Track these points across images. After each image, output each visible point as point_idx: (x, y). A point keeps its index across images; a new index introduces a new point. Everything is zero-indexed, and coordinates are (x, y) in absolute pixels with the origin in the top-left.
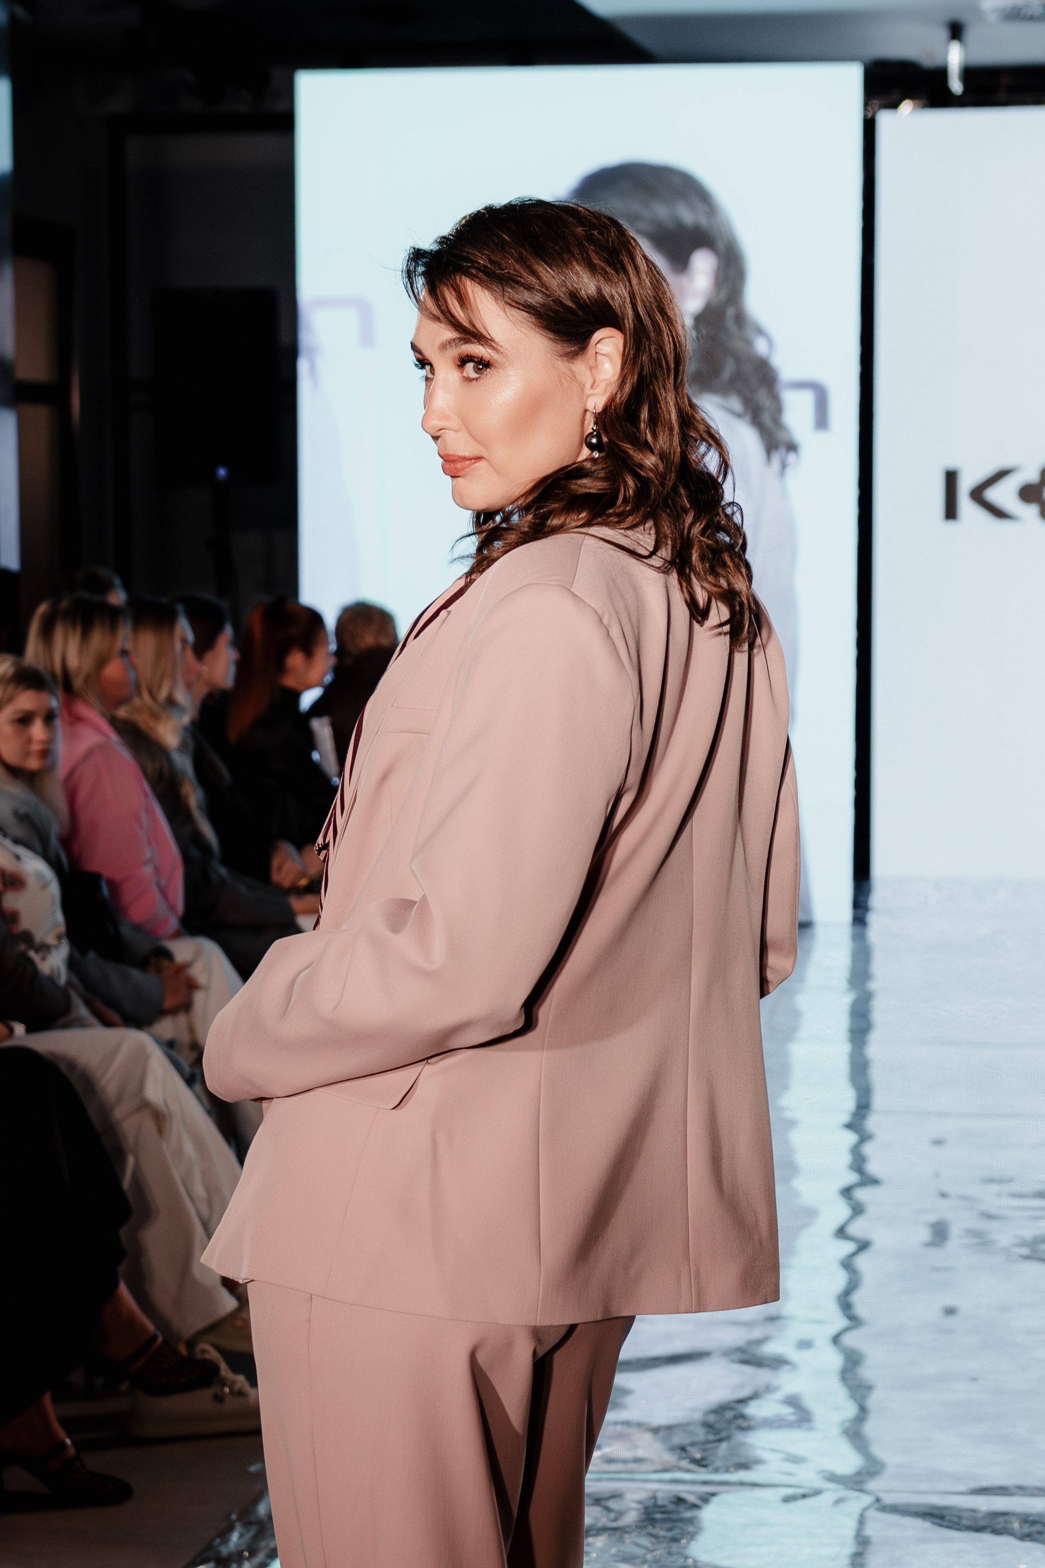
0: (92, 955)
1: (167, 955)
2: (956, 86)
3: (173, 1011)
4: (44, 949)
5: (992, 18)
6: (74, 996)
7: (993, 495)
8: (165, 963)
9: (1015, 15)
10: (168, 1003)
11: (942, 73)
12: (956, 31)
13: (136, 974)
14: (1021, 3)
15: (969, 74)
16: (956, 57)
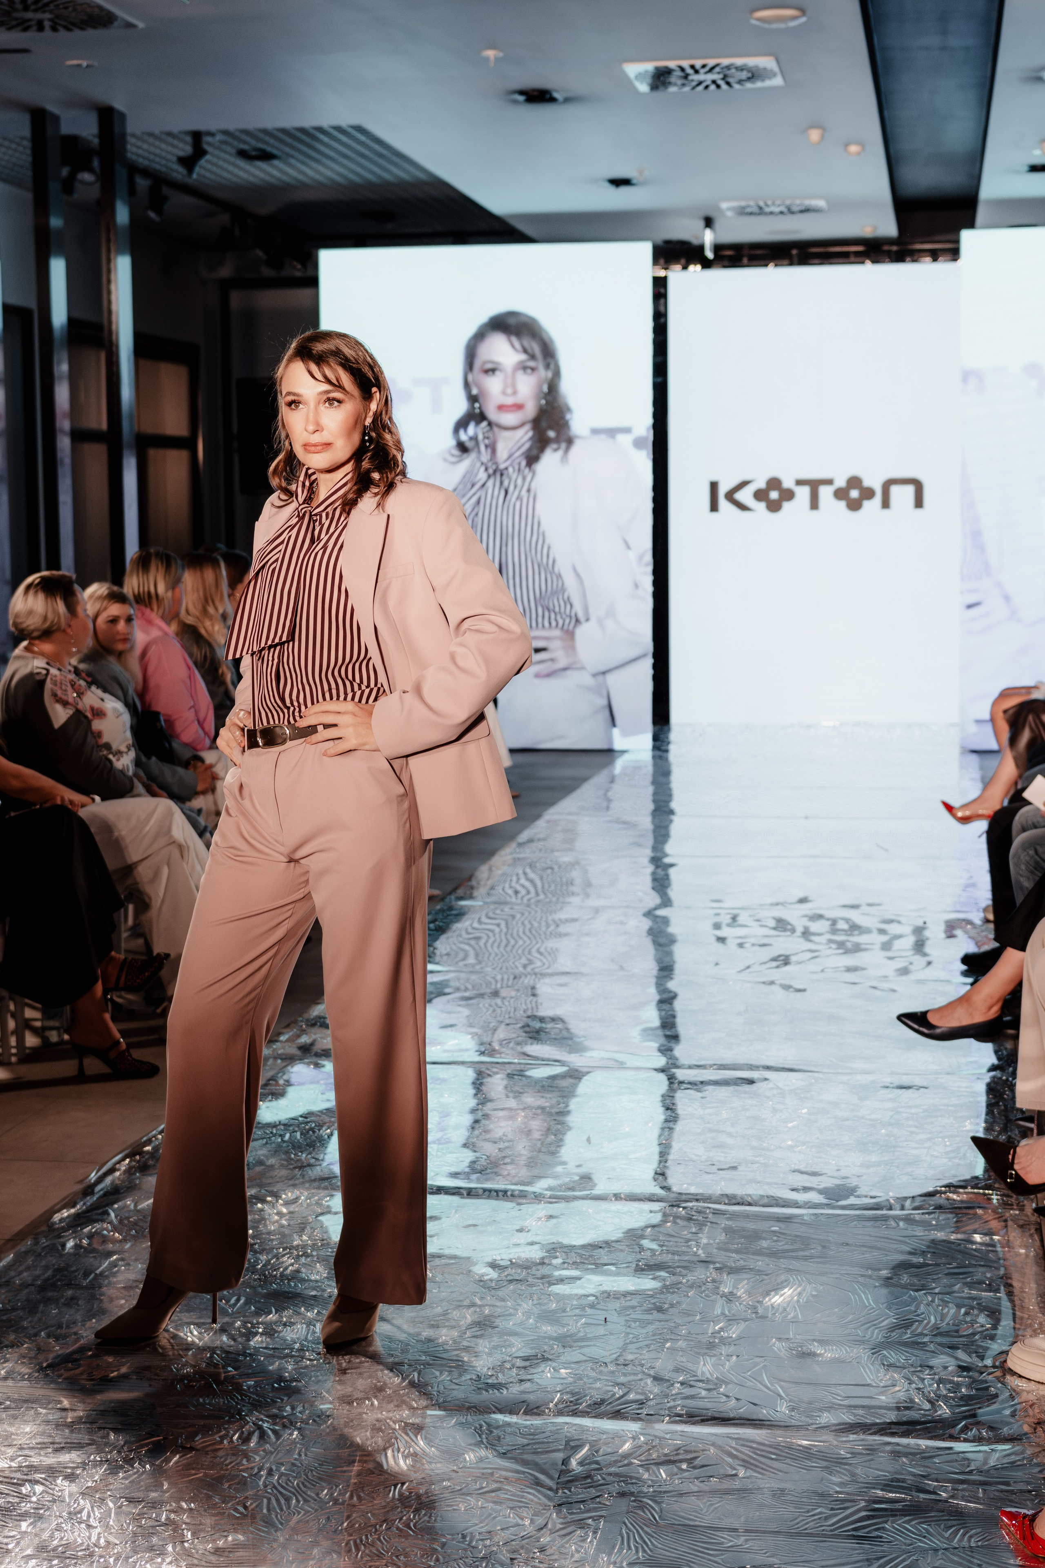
0: (154, 759)
1: (202, 760)
2: (710, 255)
3: (204, 793)
4: (119, 753)
5: (729, 214)
6: (136, 781)
7: (739, 496)
8: (200, 764)
9: (742, 212)
10: (200, 788)
11: (701, 248)
12: (709, 222)
13: (180, 770)
14: (743, 204)
15: (718, 248)
16: (708, 238)
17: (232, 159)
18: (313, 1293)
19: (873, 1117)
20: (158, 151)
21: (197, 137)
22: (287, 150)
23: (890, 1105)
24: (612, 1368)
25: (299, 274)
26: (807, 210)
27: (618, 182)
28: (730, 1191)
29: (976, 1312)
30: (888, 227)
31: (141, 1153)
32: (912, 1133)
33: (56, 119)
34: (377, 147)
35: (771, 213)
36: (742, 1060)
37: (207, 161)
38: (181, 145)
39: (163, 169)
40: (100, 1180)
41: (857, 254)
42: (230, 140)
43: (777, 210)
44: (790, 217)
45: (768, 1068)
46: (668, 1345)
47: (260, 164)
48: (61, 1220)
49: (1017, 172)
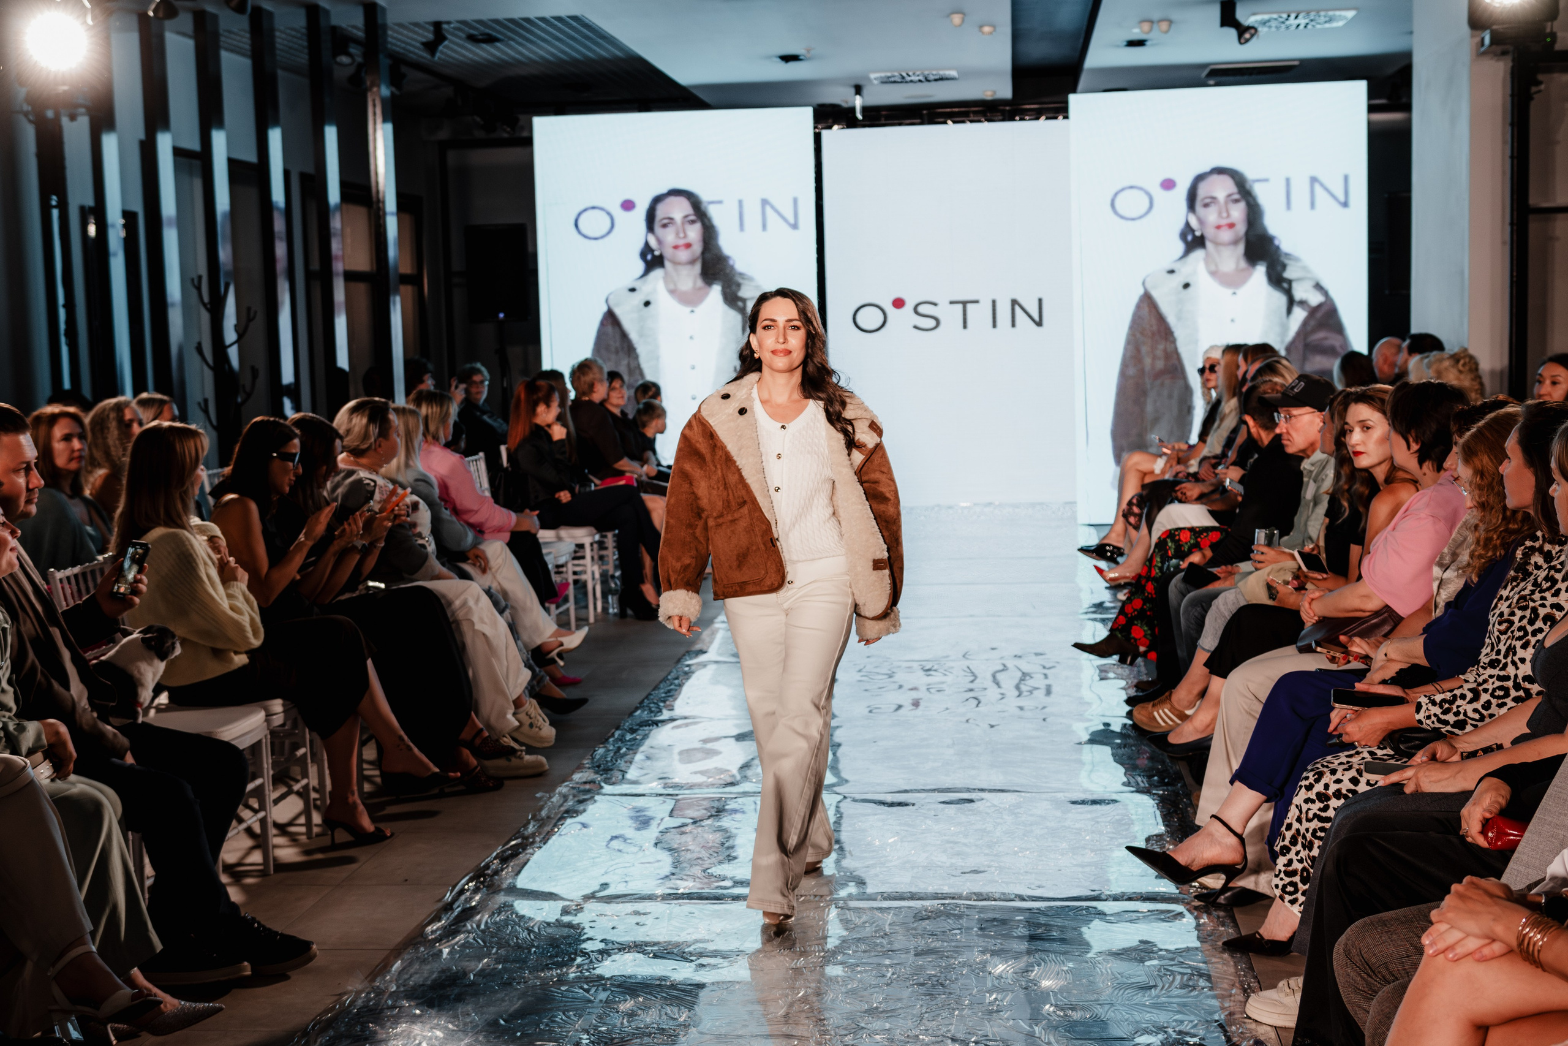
2: (859, 116)
5: (876, 82)
9: (887, 81)
11: (853, 110)
12: (858, 90)
14: (889, 74)
15: (865, 110)
16: (858, 102)
17: (461, 42)
18: (658, 983)
19: (1078, 826)
20: (400, 37)
21: (437, 25)
22: (509, 34)
23: (1089, 816)
24: (915, 1032)
25: (505, 135)
26: (941, 79)
27: (787, 59)
28: (976, 891)
29: (1196, 978)
30: (1004, 90)
31: (484, 876)
32: (1112, 838)
33: (327, 12)
34: (585, 31)
35: (911, 81)
36: (959, 784)
37: (446, 47)
38: (426, 34)
39: (402, 51)
40: (455, 900)
41: (975, 113)
42: (463, 27)
43: (917, 78)
44: (927, 84)
45: (982, 790)
46: (957, 1013)
47: (484, 46)
48: (433, 932)
49: (1118, 46)
